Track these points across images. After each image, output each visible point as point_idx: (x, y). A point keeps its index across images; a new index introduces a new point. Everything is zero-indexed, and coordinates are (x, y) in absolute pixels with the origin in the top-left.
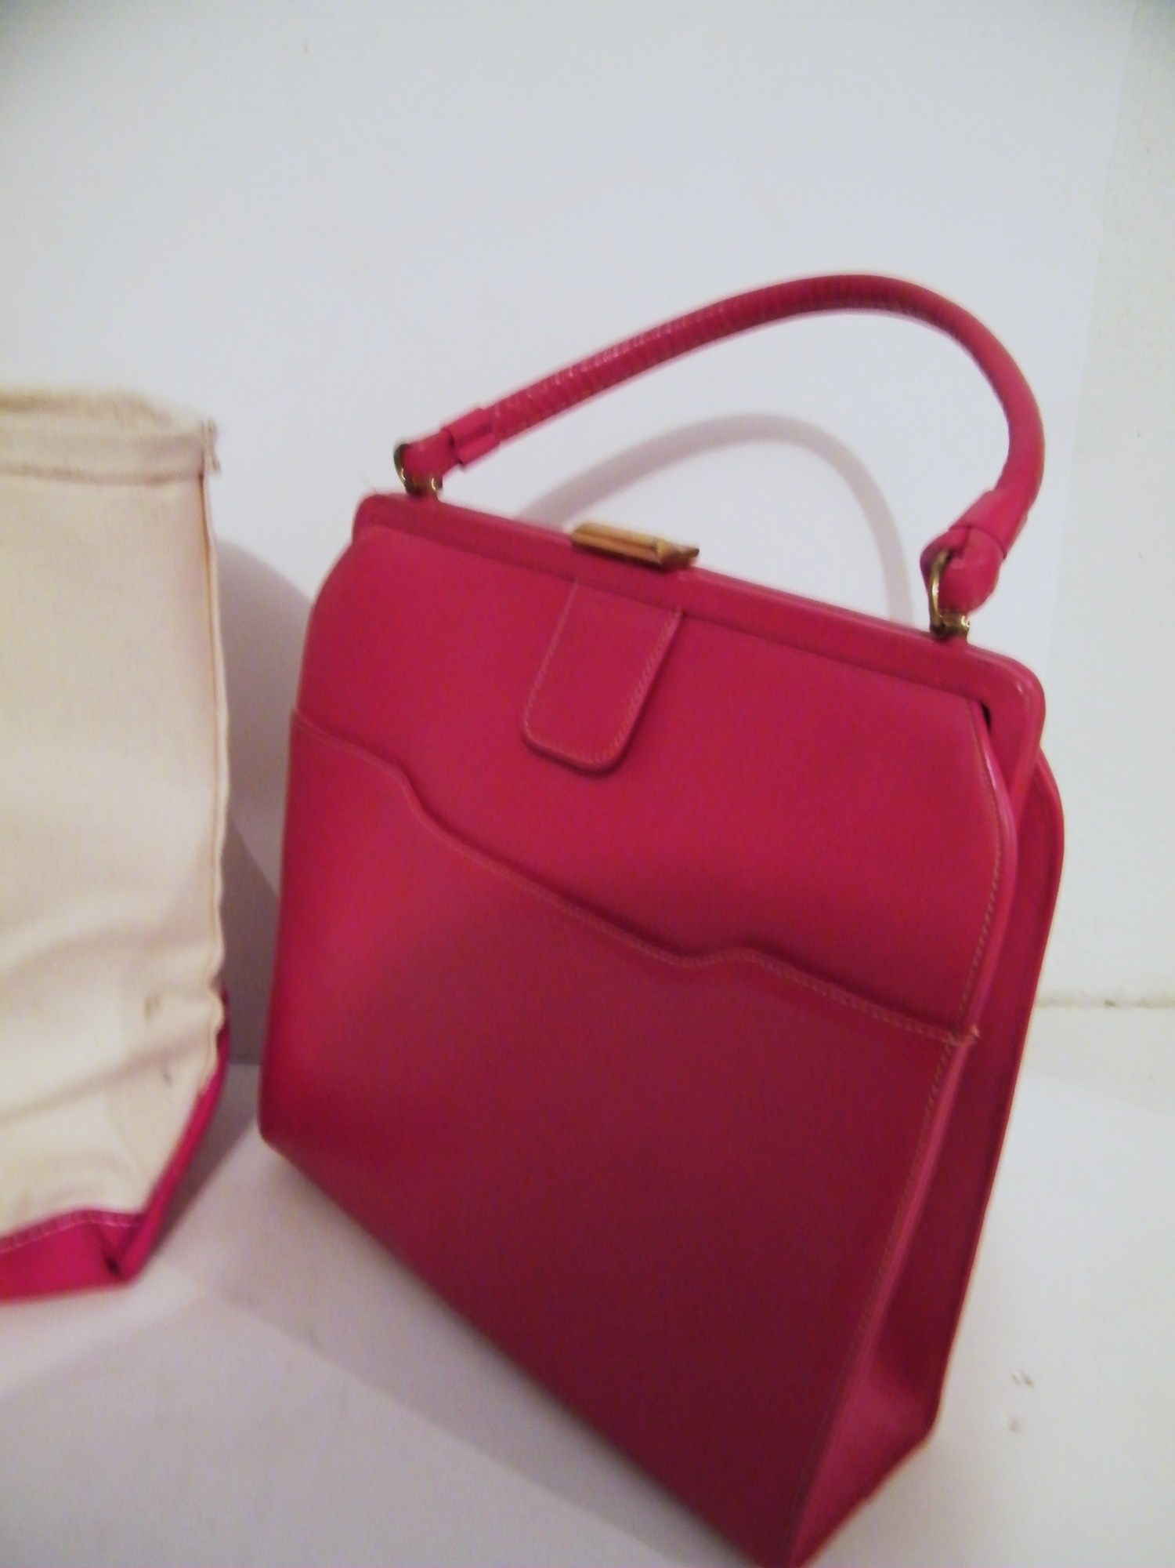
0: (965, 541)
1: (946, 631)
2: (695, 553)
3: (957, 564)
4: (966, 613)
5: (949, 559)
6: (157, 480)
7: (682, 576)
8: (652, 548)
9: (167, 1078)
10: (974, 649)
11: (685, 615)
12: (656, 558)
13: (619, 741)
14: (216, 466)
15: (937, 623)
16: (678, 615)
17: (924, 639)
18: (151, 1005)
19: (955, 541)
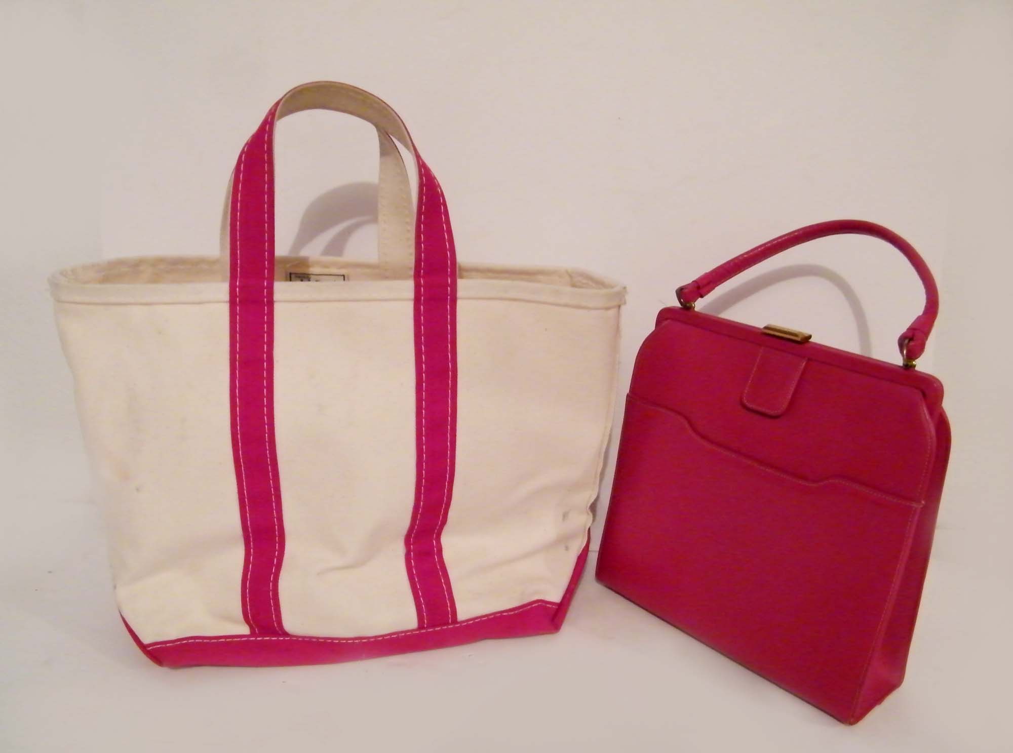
0: (913, 335)
1: (908, 367)
2: (810, 337)
3: (912, 343)
4: (914, 360)
5: (909, 341)
6: (608, 309)
7: (806, 345)
8: (795, 335)
9: (567, 548)
10: (917, 371)
11: (809, 360)
12: (799, 339)
13: (785, 406)
14: (625, 303)
15: (905, 363)
16: (807, 359)
17: (899, 368)
18: (565, 516)
19: (910, 335)
